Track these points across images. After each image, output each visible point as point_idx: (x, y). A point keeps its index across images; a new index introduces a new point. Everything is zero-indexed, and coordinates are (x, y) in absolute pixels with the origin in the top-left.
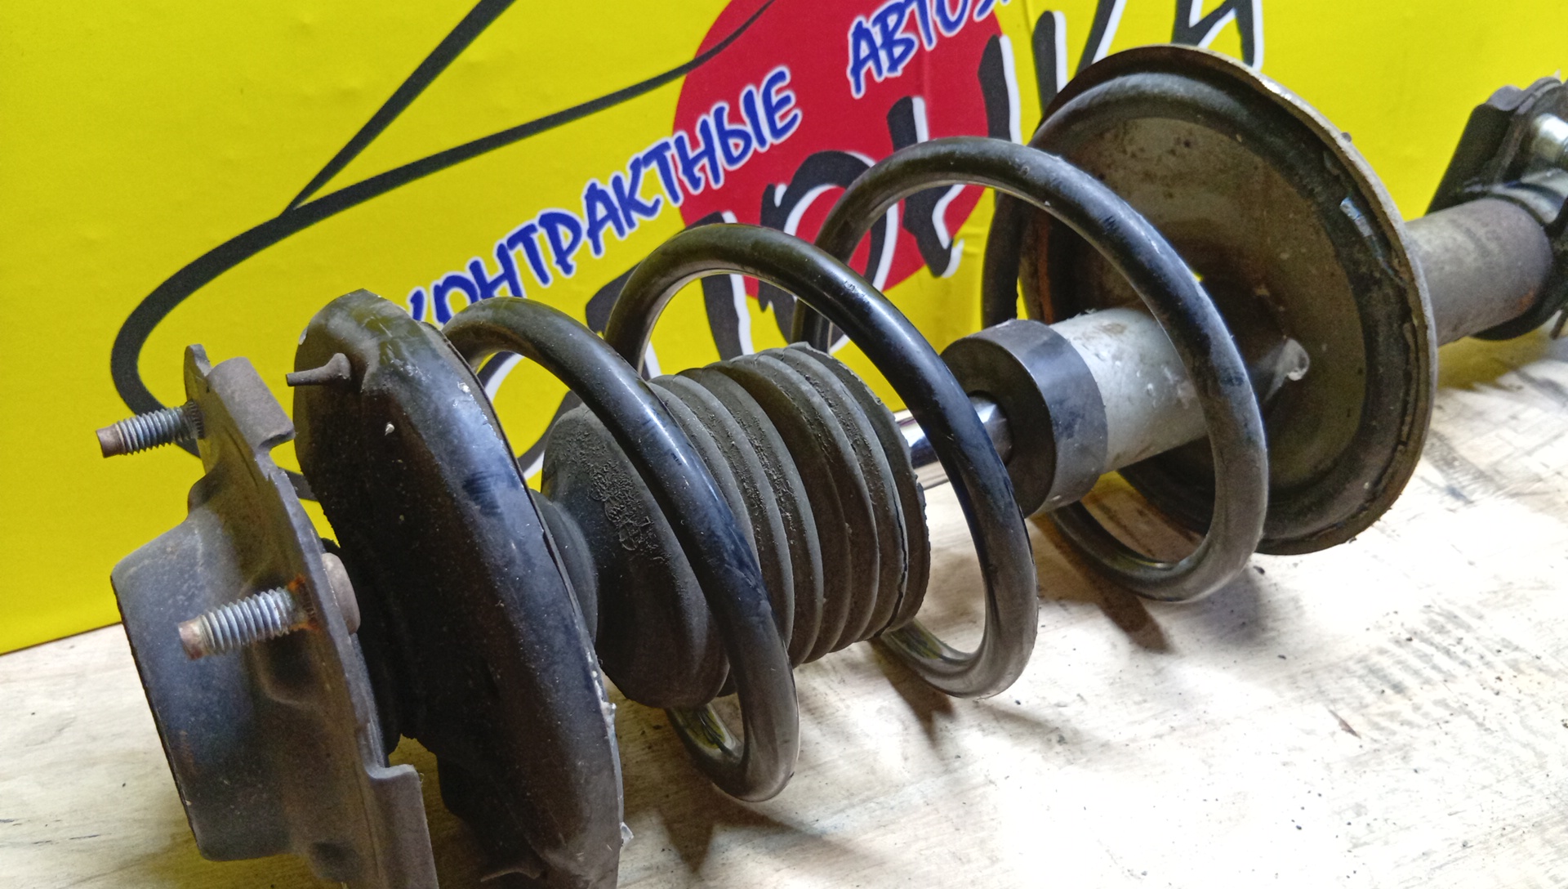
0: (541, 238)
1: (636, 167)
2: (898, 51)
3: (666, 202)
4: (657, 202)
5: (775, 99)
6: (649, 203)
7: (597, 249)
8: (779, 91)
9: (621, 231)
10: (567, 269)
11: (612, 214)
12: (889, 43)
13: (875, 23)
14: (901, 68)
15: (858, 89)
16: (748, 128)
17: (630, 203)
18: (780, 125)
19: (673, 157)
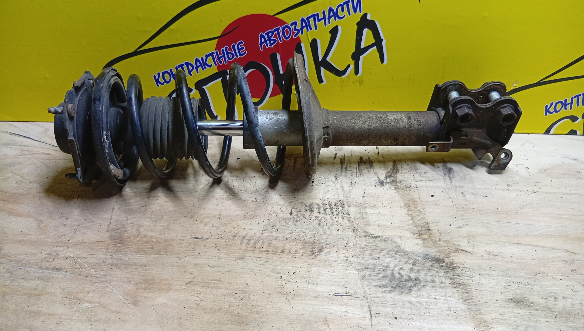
0: (185, 67)
1: (207, 56)
2: (272, 42)
3: (214, 65)
4: (211, 65)
5: (240, 48)
6: (210, 65)
7: (198, 72)
8: (241, 46)
9: (203, 70)
10: (191, 75)
11: (201, 65)
12: (270, 39)
13: (265, 35)
14: (273, 46)
15: (262, 49)
16: (234, 53)
17: (205, 64)
18: (241, 53)
19: (215, 55)
